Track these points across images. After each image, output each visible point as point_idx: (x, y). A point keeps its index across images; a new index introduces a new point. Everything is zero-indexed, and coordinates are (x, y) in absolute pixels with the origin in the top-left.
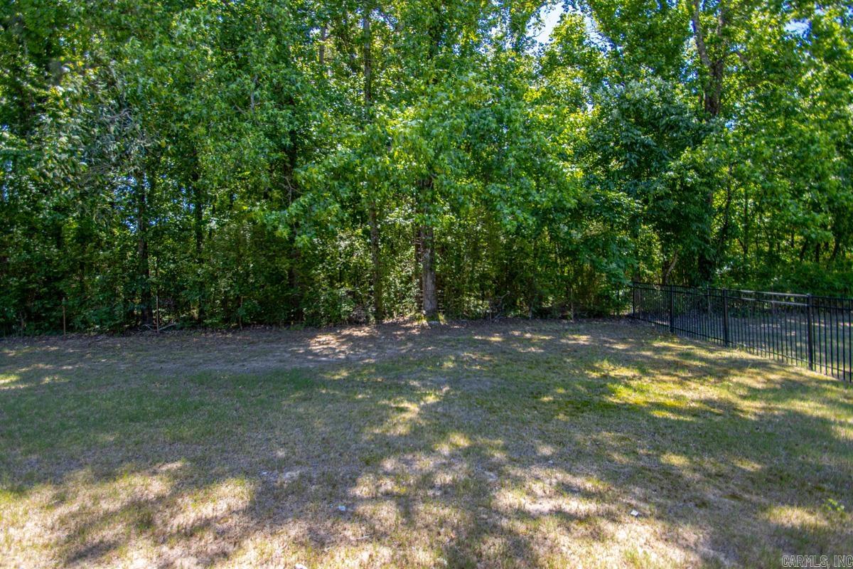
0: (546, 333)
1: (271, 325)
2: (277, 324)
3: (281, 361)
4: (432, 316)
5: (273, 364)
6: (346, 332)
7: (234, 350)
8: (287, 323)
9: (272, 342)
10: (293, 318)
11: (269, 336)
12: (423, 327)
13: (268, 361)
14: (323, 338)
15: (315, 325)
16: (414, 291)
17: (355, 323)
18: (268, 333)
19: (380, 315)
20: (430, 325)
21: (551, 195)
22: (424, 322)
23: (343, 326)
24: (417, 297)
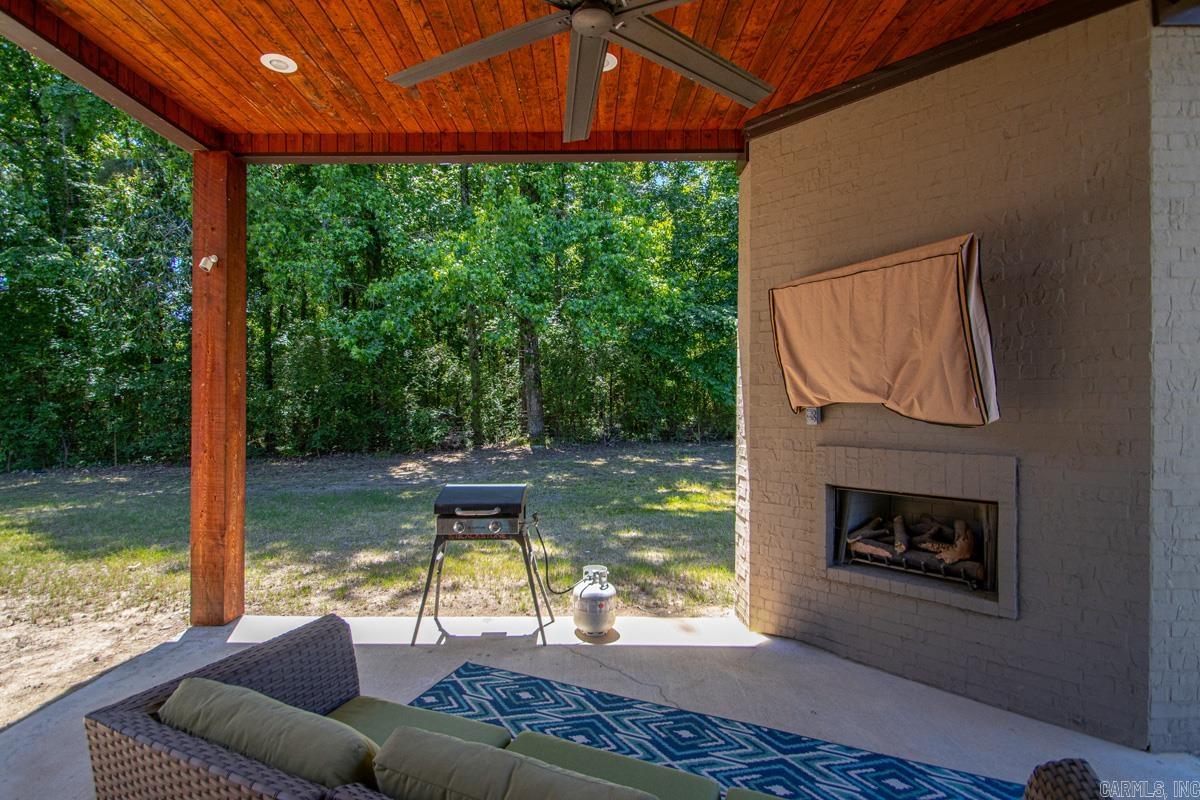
0: (653, 456)
1: (353, 451)
2: (359, 450)
3: (362, 485)
4: (536, 440)
5: (354, 487)
6: (436, 459)
7: (313, 476)
8: (372, 450)
9: (353, 468)
10: (379, 445)
11: (351, 463)
12: (525, 452)
13: (348, 484)
14: (410, 465)
15: (403, 452)
16: (517, 412)
17: (448, 448)
18: (349, 460)
19: (478, 439)
20: (533, 450)
21: (640, 310)
22: (527, 447)
23: (434, 453)
24: (520, 419)
